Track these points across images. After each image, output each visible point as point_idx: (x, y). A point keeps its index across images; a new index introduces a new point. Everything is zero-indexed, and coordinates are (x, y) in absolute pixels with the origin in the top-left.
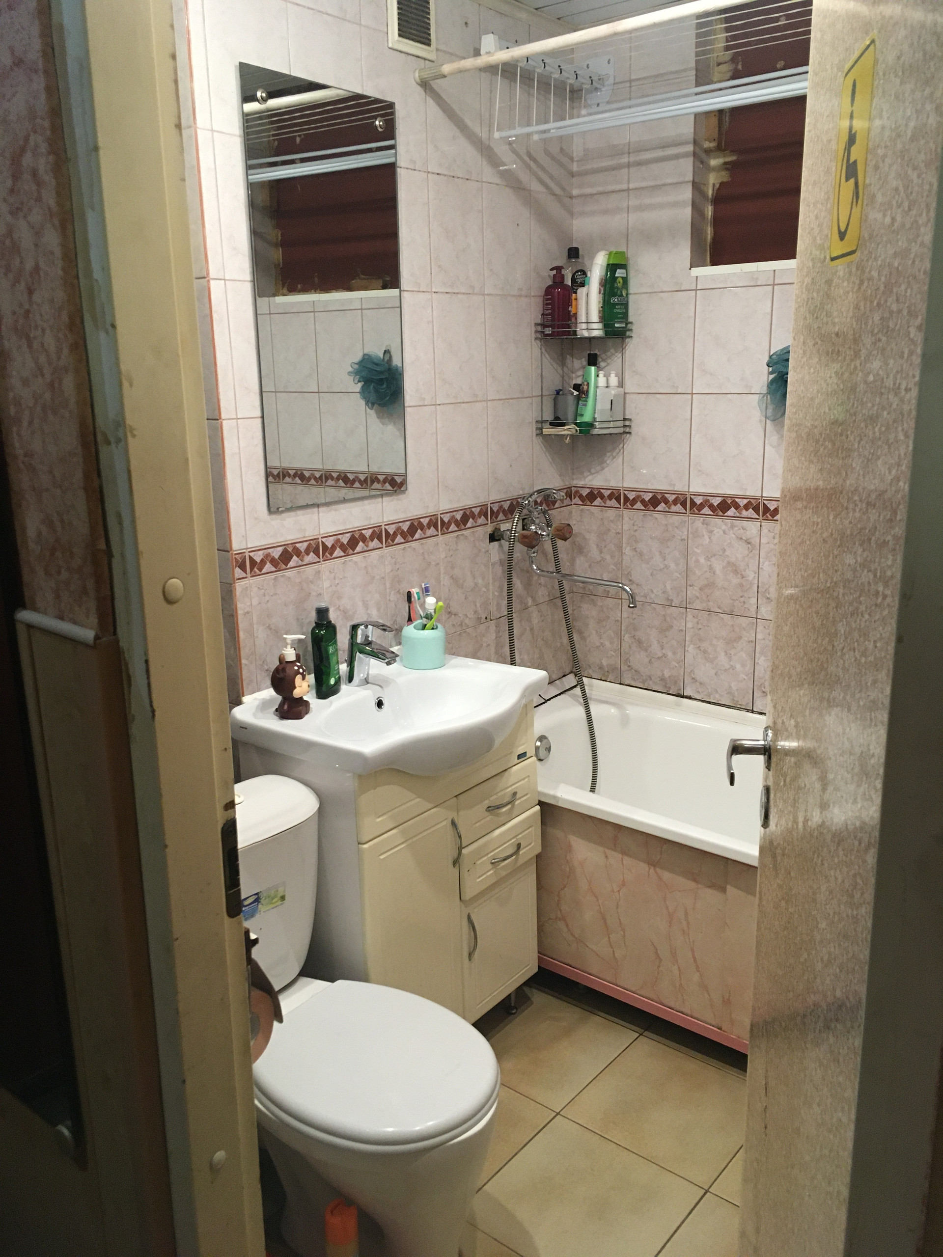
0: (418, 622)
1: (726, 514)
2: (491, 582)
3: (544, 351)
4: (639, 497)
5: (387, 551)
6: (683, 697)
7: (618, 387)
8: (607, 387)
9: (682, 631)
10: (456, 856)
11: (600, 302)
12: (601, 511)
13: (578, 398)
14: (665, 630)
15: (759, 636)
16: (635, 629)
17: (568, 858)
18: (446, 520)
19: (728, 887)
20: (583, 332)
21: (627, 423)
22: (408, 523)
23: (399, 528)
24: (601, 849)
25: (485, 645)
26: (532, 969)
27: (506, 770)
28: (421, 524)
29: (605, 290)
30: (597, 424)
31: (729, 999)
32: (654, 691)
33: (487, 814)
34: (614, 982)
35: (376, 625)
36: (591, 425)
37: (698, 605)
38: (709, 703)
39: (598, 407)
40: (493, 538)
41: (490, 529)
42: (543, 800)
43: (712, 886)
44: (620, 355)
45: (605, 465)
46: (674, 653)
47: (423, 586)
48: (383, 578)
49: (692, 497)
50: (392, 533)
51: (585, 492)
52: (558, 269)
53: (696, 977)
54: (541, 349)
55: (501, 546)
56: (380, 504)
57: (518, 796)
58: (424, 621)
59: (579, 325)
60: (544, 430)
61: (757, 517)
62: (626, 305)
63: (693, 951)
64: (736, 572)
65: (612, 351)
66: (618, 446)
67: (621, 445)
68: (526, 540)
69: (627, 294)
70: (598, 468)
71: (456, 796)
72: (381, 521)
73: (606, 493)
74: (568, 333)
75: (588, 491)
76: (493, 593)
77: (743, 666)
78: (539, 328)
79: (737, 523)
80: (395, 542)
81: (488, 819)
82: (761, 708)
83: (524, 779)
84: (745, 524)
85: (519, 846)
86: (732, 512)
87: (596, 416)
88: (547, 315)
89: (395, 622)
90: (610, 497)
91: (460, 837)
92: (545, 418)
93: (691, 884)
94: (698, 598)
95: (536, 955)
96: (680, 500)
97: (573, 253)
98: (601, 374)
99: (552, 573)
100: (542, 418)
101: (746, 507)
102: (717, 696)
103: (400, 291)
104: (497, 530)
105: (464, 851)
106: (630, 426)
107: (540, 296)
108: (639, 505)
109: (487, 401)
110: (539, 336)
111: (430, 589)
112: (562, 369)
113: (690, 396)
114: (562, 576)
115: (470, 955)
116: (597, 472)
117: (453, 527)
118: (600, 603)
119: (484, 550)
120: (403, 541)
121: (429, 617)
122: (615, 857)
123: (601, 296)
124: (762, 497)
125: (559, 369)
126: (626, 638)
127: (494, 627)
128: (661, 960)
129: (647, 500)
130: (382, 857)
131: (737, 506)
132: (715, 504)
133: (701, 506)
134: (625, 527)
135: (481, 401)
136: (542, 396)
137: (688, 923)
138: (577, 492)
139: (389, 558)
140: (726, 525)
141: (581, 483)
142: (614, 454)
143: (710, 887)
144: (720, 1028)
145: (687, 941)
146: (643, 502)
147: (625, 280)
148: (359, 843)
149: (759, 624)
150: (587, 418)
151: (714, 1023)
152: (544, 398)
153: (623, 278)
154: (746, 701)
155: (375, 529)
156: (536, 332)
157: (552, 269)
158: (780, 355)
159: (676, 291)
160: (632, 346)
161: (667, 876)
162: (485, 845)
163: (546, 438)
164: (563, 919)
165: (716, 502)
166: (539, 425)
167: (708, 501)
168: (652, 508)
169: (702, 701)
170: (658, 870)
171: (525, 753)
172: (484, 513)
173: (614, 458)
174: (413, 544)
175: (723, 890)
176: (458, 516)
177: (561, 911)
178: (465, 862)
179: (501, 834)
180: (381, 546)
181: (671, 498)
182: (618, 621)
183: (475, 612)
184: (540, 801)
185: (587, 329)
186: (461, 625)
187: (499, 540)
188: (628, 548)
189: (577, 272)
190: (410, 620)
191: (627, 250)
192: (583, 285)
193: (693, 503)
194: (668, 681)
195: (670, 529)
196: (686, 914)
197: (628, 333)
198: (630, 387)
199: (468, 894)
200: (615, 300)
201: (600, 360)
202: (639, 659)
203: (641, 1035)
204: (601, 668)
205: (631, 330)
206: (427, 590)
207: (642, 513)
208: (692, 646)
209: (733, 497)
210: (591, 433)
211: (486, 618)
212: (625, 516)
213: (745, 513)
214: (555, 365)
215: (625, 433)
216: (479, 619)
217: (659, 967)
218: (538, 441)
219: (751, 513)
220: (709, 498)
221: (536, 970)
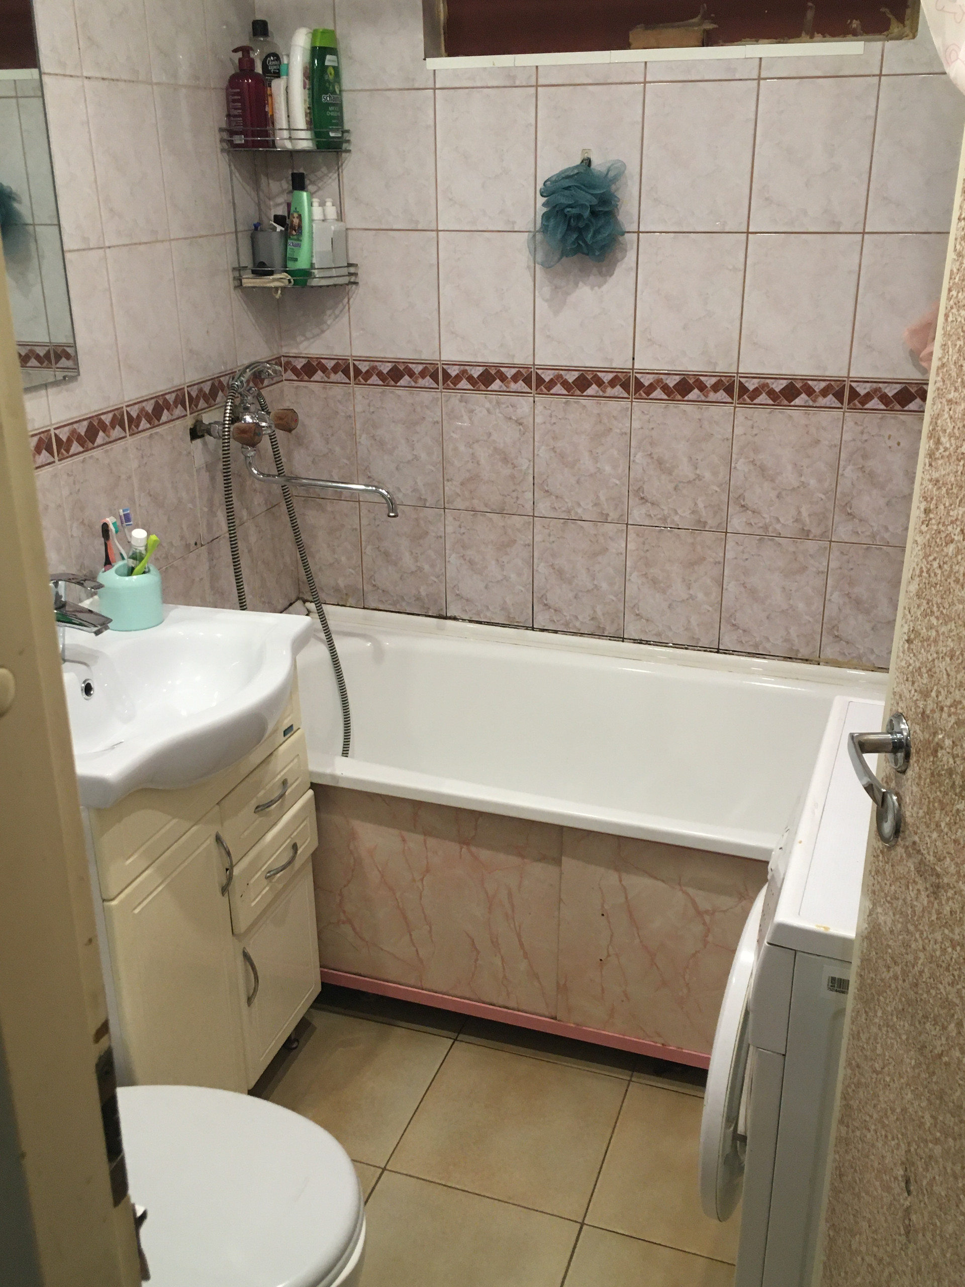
0: (119, 564)
1: (489, 388)
2: (197, 494)
3: (233, 168)
4: (374, 368)
5: (60, 466)
6: (446, 618)
7: (337, 220)
8: (323, 220)
9: (441, 537)
10: (225, 882)
11: (305, 101)
12: (324, 388)
13: (286, 236)
14: (418, 537)
15: (537, 538)
16: (379, 539)
17: (352, 847)
18: (134, 414)
19: (563, 858)
20: (283, 141)
21: (352, 270)
22: (86, 423)
23: (74, 432)
24: (395, 832)
25: (197, 579)
26: (315, 989)
27: (271, 754)
28: (102, 423)
29: (312, 84)
30: (316, 271)
31: (565, 985)
32: (408, 614)
33: (256, 815)
34: (419, 985)
35: (69, 580)
36: (307, 274)
37: (459, 504)
38: (480, 623)
39: (316, 249)
40: (196, 433)
41: (189, 422)
42: (315, 781)
43: (543, 859)
44: (336, 175)
45: (325, 327)
46: (433, 566)
47: (122, 513)
48: (60, 506)
49: (445, 367)
50: (64, 439)
51: (299, 364)
52: (245, 50)
53: (523, 966)
54: (230, 166)
55: (205, 444)
56: (45, 398)
57: (289, 782)
58: (131, 563)
59: (278, 132)
60: (244, 281)
61: (529, 390)
62: (339, 106)
63: (519, 936)
64: (505, 460)
65: (324, 169)
66: (342, 301)
67: (346, 300)
68: (245, 436)
69: (340, 91)
70: (316, 331)
71: (218, 804)
72: (48, 423)
73: (330, 364)
74: (266, 144)
75: (304, 361)
76: (201, 509)
77: (519, 575)
78: (225, 136)
79: (503, 399)
80: (71, 453)
81: (257, 822)
82: (543, 624)
83: (292, 761)
84: (514, 399)
85: (295, 847)
86: (497, 385)
87: (314, 261)
88: (235, 116)
89: (82, 566)
90: (335, 369)
91: (229, 853)
92: (242, 265)
93: (514, 860)
94: (458, 495)
95: (318, 970)
96: (429, 371)
97: (260, 28)
98: (316, 202)
99: (274, 476)
100: (239, 263)
101: (515, 378)
102: (488, 614)
103: (40, 74)
104: (198, 423)
105: (236, 871)
106: (355, 274)
107: (221, 89)
108: (374, 379)
109: (170, 240)
110: (225, 146)
111: (132, 516)
112: (258, 194)
113: (434, 234)
114: (288, 480)
115: (249, 1000)
116: (315, 336)
117: (144, 424)
118: (329, 508)
119: (185, 453)
120: (81, 449)
121: (137, 557)
122: (415, 840)
123: (307, 91)
124: (534, 365)
125: (253, 194)
126: (369, 550)
127: (206, 554)
128: (478, 952)
129: (385, 372)
130: (137, 911)
131: (503, 378)
132: (475, 376)
133: (458, 379)
134: (359, 409)
135: (162, 241)
136: (236, 232)
137: (513, 906)
138: (288, 363)
139: (65, 477)
140: (490, 402)
141: (293, 351)
142: (337, 312)
143: (540, 860)
144: (555, 1018)
145: (512, 926)
146: (380, 375)
147: (337, 70)
148: (104, 900)
149: (536, 523)
150: (302, 263)
151: (547, 1014)
152: (240, 235)
153: (334, 67)
154: (525, 618)
155: (42, 435)
156: (222, 140)
157: (235, 51)
158: (556, 181)
159: (408, 89)
160: (352, 164)
161: (485, 854)
162: (258, 856)
163: (248, 294)
164: (349, 921)
165: (476, 372)
166: (237, 274)
167: (465, 371)
168: (392, 383)
169: (471, 621)
170: (473, 849)
171: (292, 726)
172: (180, 400)
173: (336, 317)
174: (95, 453)
175: (558, 862)
176: (149, 407)
177: (344, 912)
178: (237, 886)
179: (275, 838)
180: (52, 459)
181: (418, 369)
182: (356, 529)
183: (182, 538)
184: (312, 784)
185: (290, 138)
186: (167, 557)
187: (203, 436)
188: (364, 436)
189: (269, 56)
190: (108, 563)
191: (335, 26)
192: (277, 75)
193: (446, 375)
194: (426, 600)
195: (418, 409)
196: (510, 894)
197: (345, 146)
198: (353, 219)
199: (242, 926)
200: (326, 98)
201: (307, 182)
202: (386, 576)
203: (455, 1040)
204: (337, 590)
205: (348, 141)
206: (127, 518)
207: (380, 389)
208: (454, 555)
209: (497, 366)
210: (308, 284)
211: (196, 544)
212: (357, 393)
213: (513, 386)
214: (248, 188)
215: (351, 283)
216: (187, 546)
217: (477, 960)
218: (236, 295)
219: (521, 386)
220: (467, 368)
221: (319, 989)
